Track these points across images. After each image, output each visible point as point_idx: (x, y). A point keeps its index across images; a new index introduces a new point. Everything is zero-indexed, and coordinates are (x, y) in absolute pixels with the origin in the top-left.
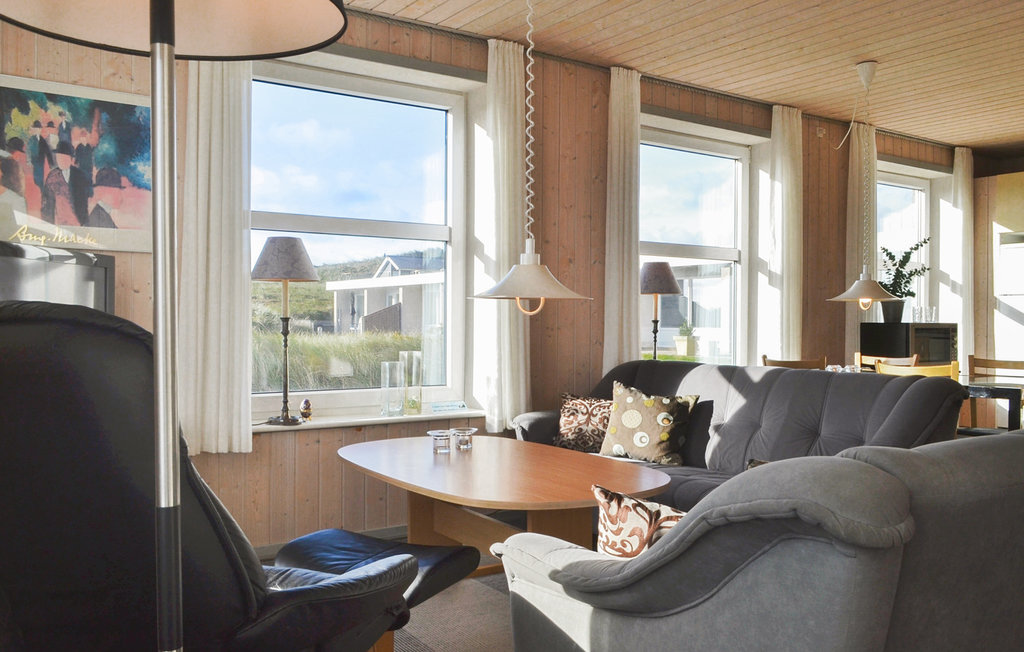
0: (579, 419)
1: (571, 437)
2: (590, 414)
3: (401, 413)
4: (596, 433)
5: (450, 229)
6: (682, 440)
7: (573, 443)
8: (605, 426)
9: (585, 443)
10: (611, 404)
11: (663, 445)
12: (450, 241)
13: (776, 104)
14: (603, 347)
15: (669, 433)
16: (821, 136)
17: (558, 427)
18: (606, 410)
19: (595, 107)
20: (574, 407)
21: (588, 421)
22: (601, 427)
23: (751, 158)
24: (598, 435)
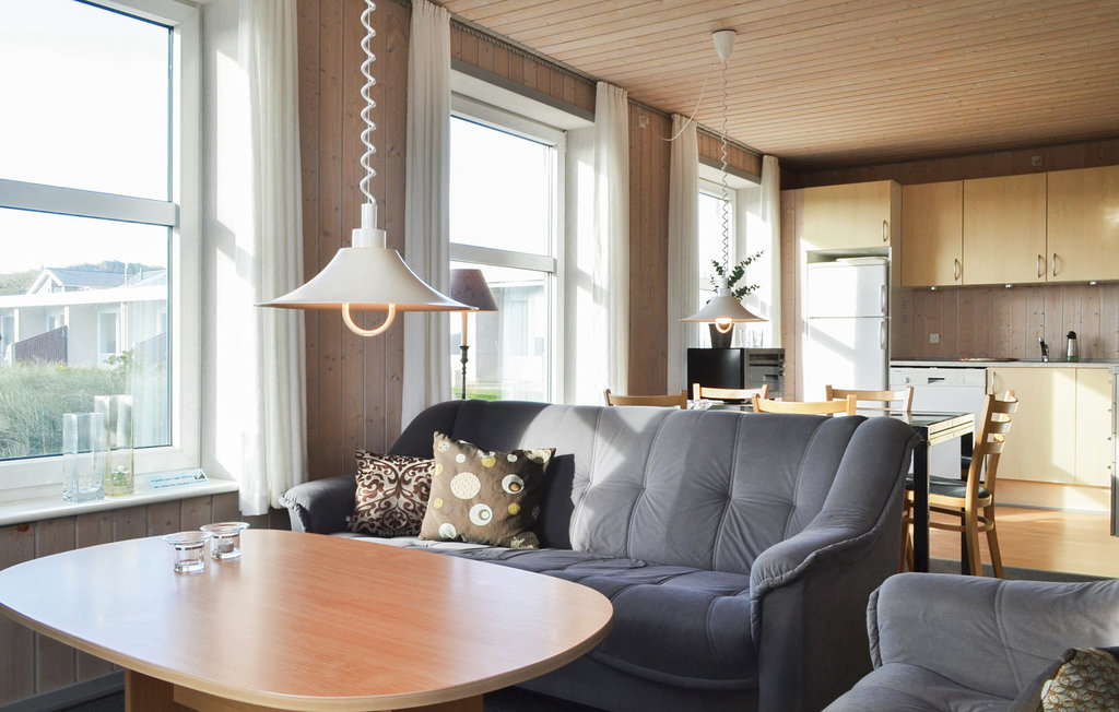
0: (385, 489)
1: (373, 515)
2: (400, 482)
3: (100, 494)
4: (411, 507)
5: (177, 209)
6: (535, 513)
7: (377, 524)
8: (425, 497)
9: (396, 523)
10: (429, 464)
11: (513, 521)
12: (178, 226)
13: (600, 80)
14: (402, 383)
15: (520, 504)
16: (643, 126)
17: (353, 501)
18: (423, 473)
19: (390, 51)
20: (377, 471)
21: (398, 492)
22: (417, 498)
23: (567, 146)
24: (413, 511)
